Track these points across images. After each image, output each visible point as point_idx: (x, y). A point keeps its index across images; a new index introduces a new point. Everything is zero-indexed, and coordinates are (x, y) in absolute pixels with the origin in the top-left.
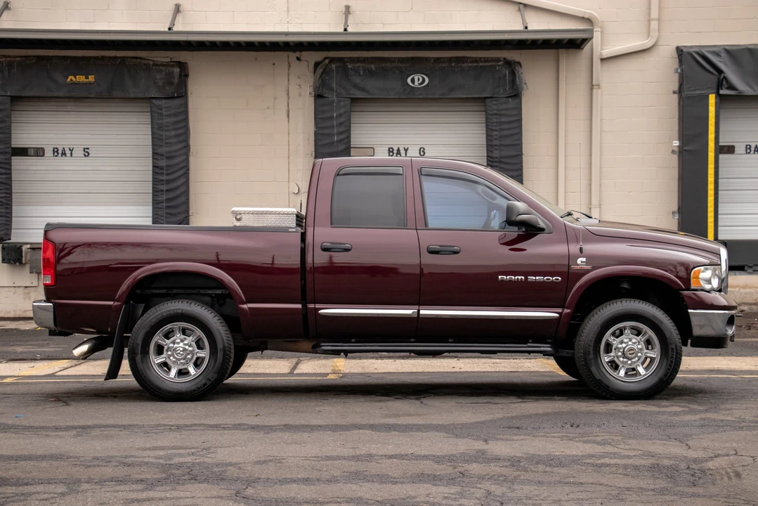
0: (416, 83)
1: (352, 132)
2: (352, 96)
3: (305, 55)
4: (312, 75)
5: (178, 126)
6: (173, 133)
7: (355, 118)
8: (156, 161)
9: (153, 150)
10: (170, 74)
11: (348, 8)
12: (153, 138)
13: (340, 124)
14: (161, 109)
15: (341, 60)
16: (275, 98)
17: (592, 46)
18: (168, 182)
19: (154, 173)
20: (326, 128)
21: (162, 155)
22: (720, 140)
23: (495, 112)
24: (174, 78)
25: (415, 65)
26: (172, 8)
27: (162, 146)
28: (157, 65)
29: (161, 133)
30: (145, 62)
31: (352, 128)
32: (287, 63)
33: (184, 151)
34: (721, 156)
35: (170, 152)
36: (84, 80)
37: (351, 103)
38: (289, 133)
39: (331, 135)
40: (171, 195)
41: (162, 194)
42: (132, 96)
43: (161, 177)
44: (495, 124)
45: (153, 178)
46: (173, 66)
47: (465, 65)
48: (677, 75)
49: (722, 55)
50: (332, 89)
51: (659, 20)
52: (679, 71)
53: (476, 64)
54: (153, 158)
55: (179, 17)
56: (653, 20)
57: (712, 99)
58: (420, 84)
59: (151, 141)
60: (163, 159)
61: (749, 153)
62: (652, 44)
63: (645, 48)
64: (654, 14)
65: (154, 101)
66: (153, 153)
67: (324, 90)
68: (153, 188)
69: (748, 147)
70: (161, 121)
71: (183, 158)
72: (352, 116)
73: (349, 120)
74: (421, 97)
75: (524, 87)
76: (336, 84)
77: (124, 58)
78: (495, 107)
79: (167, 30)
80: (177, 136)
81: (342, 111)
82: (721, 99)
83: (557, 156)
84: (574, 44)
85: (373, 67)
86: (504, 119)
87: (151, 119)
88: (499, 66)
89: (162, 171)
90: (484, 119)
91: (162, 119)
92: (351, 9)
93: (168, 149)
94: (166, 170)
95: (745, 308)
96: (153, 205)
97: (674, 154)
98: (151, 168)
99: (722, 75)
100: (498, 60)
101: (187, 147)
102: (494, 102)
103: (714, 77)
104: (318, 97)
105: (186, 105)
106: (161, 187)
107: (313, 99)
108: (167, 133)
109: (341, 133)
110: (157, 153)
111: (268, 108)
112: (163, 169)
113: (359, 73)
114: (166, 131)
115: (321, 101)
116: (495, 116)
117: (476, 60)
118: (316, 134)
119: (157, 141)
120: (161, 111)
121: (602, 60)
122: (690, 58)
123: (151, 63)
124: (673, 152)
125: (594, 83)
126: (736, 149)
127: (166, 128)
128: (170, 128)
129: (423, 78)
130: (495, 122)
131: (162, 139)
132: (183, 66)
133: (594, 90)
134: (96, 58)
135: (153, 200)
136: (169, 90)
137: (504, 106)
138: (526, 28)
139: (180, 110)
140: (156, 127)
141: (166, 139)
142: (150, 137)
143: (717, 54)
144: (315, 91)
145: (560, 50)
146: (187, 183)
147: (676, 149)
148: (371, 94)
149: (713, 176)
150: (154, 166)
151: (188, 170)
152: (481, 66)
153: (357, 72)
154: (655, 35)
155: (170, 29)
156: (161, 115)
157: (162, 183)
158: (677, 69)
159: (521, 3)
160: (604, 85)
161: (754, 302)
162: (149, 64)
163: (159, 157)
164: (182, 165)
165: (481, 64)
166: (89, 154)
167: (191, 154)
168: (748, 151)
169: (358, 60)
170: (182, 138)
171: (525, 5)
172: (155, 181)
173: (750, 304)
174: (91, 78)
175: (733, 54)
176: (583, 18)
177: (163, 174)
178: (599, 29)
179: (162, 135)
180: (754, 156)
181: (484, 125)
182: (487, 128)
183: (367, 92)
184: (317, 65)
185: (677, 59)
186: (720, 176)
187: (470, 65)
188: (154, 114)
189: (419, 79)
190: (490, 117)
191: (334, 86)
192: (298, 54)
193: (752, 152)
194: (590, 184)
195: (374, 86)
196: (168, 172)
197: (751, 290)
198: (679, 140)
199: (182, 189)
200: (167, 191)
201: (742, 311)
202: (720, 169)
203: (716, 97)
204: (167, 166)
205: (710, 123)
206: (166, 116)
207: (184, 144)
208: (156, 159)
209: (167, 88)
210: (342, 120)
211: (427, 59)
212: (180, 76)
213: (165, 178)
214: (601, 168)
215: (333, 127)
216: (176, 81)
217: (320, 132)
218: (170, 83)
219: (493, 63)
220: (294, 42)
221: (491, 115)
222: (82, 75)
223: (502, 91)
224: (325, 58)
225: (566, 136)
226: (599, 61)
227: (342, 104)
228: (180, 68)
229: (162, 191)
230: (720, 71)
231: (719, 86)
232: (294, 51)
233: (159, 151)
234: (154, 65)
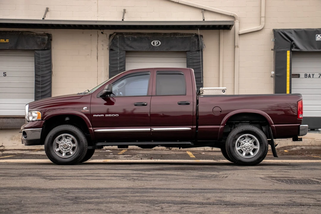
0: (155, 44)
1: (126, 66)
2: (126, 50)
3: (105, 31)
4: (108, 40)
5: (46, 63)
6: (44, 66)
7: (128, 60)
8: (37, 78)
9: (35, 74)
10: (44, 39)
11: (125, 10)
12: (35, 68)
13: (121, 63)
14: (39, 55)
15: (121, 33)
16: (91, 50)
17: (235, 28)
18: (42, 88)
19: (36, 84)
20: (114, 64)
21: (39, 76)
22: (292, 72)
23: (191, 58)
24: (45, 40)
25: (155, 36)
26: (45, 9)
27: (39, 71)
28: (38, 35)
29: (39, 66)
30: (32, 33)
31: (126, 65)
32: (97, 35)
33: (49, 74)
34: (293, 79)
35: (43, 74)
36: (4, 41)
37: (126, 53)
38: (98, 67)
39: (117, 67)
40: (43, 94)
41: (39, 93)
42: (26, 49)
43: (38, 86)
44: (191, 63)
45: (35, 86)
46: (45, 36)
47: (177, 36)
48: (273, 42)
49: (293, 33)
50: (117, 47)
51: (265, 17)
52: (274, 40)
53: (182, 36)
54: (35, 77)
55: (48, 13)
56: (262, 17)
57: (288, 53)
58: (157, 45)
59: (34, 69)
60: (40, 77)
61: (306, 77)
62: (261, 28)
63: (258, 30)
64: (263, 15)
65: (36, 51)
66: (36, 75)
67: (114, 47)
68: (35, 90)
69: (306, 75)
70: (39, 60)
71: (48, 77)
72: (126, 59)
73: (125, 60)
74: (157, 50)
75: (204, 46)
76: (119, 44)
77: (22, 32)
78: (191, 55)
79: (42, 19)
80: (46, 67)
81: (122, 56)
82: (293, 53)
83: (219, 78)
84: (227, 28)
85: (136, 37)
86: (195, 61)
87: (35, 59)
88: (192, 37)
89: (39, 83)
90: (186, 61)
91: (39, 59)
92: (126, 11)
93: (42, 73)
94: (41, 82)
95: (304, 147)
96: (35, 99)
97: (272, 77)
98: (34, 82)
99: (293, 42)
100: (192, 34)
101: (51, 72)
102: (190, 53)
103: (289, 43)
104: (111, 50)
105: (50, 53)
106: (39, 90)
107: (109, 51)
108: (42, 66)
109: (121, 66)
110: (37, 75)
111: (88, 55)
112: (39, 82)
113: (130, 39)
114: (41, 65)
115: (112, 52)
116: (191, 60)
117: (182, 34)
118: (110, 67)
119: (37, 69)
120: (39, 56)
121: (239, 35)
122: (278, 34)
123: (35, 34)
124: (271, 76)
125: (236, 45)
126: (300, 76)
127: (41, 64)
128: (43, 63)
129: (158, 42)
130: (191, 62)
131: (39, 69)
132: (49, 36)
133: (236, 48)
134: (10, 32)
135: (35, 96)
136: (43, 46)
137: (195, 55)
138: (204, 20)
139: (47, 56)
140: (37, 63)
141: (41, 68)
142: (34, 67)
143: (291, 33)
144: (109, 47)
145: (220, 30)
146: (51, 88)
147: (273, 75)
148: (135, 49)
149: (289, 87)
150: (35, 81)
151: (51, 82)
152: (185, 37)
153: (129, 39)
154: (263, 24)
155: (43, 19)
156: (39, 57)
157: (39, 88)
158: (273, 40)
159: (203, 9)
160: (240, 46)
161: (308, 145)
162: (34, 35)
163: (38, 77)
164: (49, 80)
165: (184, 36)
166: (6, 75)
167: (53, 75)
168: (306, 76)
169: (129, 34)
170: (48, 68)
171: (205, 10)
172: (36, 88)
173: (306, 146)
174: (7, 41)
175: (298, 32)
176: (231, 16)
177: (39, 84)
178: (238, 21)
179: (39, 67)
180: (309, 79)
181: (186, 64)
182: (187, 65)
183: (133, 48)
184: (110, 36)
185: (273, 35)
186: (292, 88)
187: (180, 36)
188: (36, 57)
189: (156, 43)
190: (188, 60)
191: (118, 45)
192: (102, 31)
193: (308, 77)
194: (234, 91)
195: (136, 45)
196: (42, 83)
197: (306, 140)
198: (274, 71)
199: (48, 91)
200: (42, 92)
201: (302, 149)
202: (292, 85)
203: (290, 52)
204: (41, 81)
205: (287, 63)
206: (42, 58)
207: (50, 71)
208: (37, 77)
209: (42, 45)
210: (122, 60)
211: (160, 34)
212: (48, 40)
213: (40, 86)
214: (239, 83)
215: (117, 63)
216: (46, 42)
217: (112, 66)
218: (44, 43)
219: (190, 36)
220: (100, 25)
221: (188, 59)
222: (3, 39)
223: (194, 48)
224: (114, 33)
225: (223, 69)
226: (238, 35)
227: (122, 53)
228: (48, 36)
229: (39, 92)
230: (292, 41)
231: (292, 47)
232: (100, 29)
233: (39, 74)
234: (36, 35)
